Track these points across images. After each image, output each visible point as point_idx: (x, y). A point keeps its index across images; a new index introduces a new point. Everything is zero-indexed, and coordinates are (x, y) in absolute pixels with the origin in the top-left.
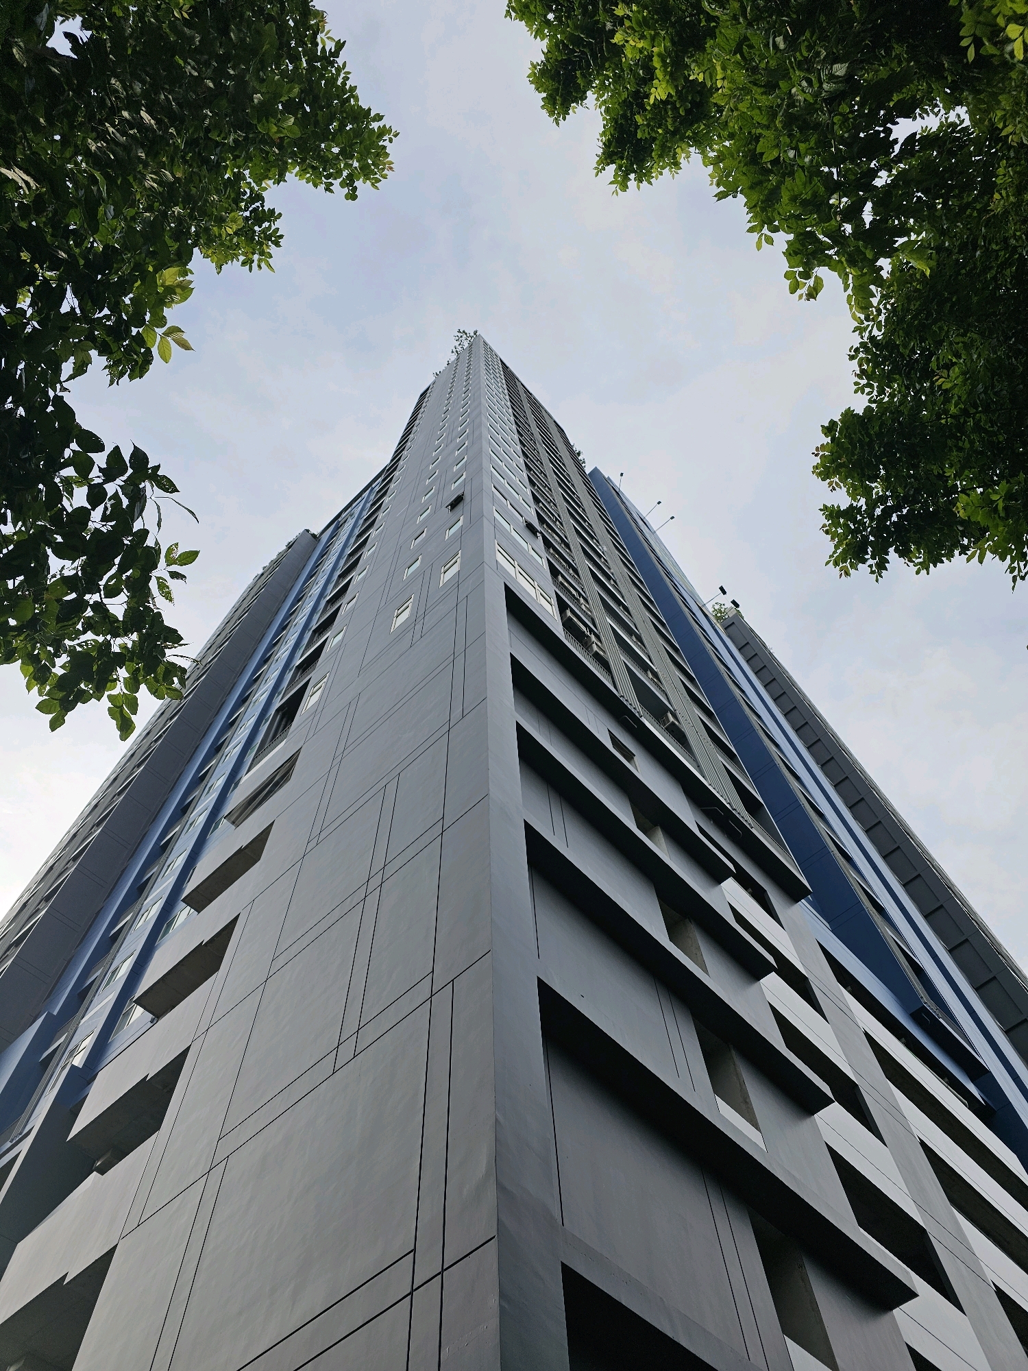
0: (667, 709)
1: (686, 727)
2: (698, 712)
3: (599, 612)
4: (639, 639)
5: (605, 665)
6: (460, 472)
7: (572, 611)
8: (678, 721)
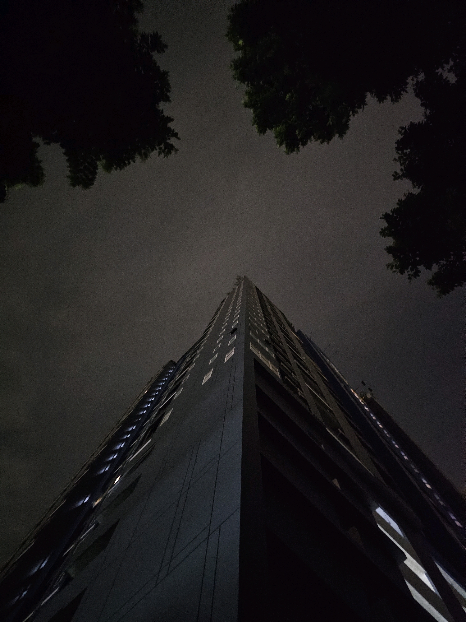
0: (338, 427)
1: (348, 436)
2: (354, 431)
3: (301, 380)
4: (322, 396)
5: (305, 401)
6: (236, 321)
7: (288, 376)
8: (344, 432)
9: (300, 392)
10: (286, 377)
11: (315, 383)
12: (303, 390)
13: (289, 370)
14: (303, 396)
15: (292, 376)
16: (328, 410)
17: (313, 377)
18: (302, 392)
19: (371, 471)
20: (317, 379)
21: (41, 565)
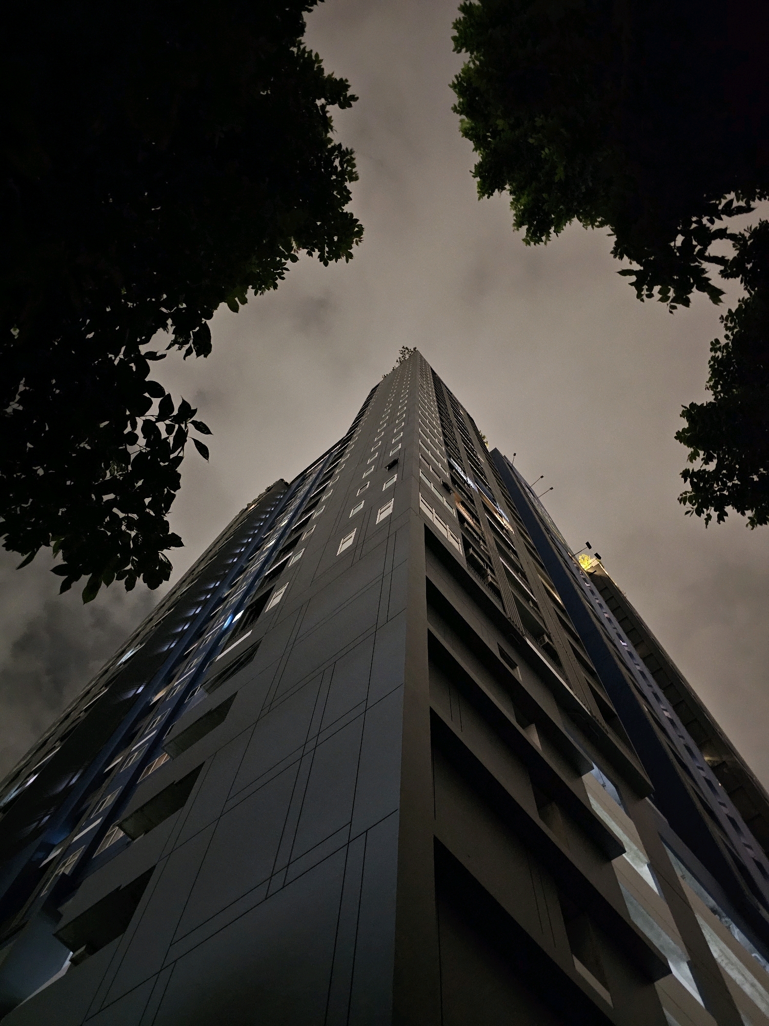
0: (544, 632)
1: (557, 647)
2: (566, 636)
3: (493, 553)
4: (524, 576)
5: (497, 592)
6: (397, 444)
7: (474, 550)
8: (552, 641)
9: (491, 576)
10: (471, 551)
11: (515, 552)
12: (496, 572)
13: (476, 536)
14: (494, 583)
15: (479, 546)
16: (530, 602)
17: (512, 543)
18: (493, 576)
19: (587, 705)
20: (519, 545)
21: (71, 780)
